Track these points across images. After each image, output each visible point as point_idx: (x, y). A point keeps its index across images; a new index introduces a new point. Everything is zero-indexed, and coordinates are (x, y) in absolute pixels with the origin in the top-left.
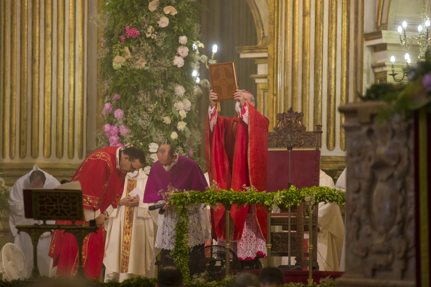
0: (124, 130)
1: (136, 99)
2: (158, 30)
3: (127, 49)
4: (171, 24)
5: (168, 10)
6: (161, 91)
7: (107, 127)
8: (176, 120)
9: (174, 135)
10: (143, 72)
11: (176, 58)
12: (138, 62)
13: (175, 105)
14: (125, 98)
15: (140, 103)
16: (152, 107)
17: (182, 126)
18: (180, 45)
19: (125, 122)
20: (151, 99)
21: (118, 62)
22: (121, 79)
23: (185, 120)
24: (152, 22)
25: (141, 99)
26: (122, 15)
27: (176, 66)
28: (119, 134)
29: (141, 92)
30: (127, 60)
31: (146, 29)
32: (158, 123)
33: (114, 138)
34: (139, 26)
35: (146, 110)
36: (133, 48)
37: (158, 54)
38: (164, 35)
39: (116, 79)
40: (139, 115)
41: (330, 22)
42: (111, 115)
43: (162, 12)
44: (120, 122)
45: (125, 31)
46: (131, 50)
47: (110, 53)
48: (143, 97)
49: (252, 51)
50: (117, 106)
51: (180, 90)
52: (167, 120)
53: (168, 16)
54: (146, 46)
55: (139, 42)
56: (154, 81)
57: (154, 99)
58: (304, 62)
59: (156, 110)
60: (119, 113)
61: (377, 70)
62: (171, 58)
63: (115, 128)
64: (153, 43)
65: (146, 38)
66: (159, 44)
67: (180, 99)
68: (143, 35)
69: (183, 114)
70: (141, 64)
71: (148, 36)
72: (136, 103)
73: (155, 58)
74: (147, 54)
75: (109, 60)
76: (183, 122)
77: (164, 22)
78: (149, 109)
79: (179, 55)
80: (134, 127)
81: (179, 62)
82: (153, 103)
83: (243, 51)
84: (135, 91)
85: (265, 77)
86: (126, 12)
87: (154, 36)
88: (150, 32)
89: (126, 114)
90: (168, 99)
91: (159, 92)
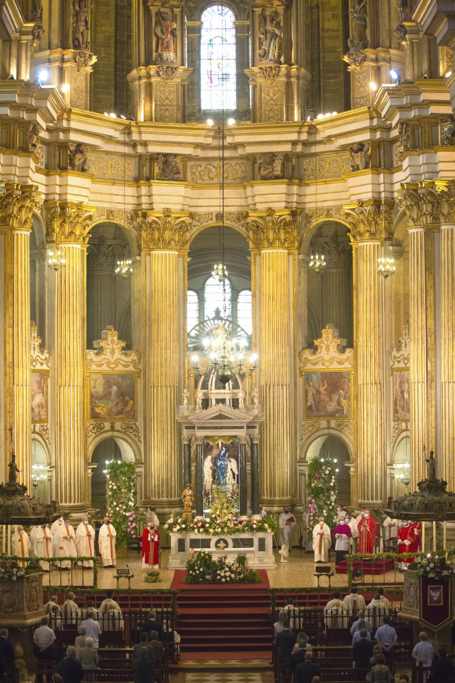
0: (315, 506)
2: (325, 474)
7: (310, 505)
8: (331, 502)
9: (331, 507)
10: (321, 488)
12: (319, 485)
14: (315, 496)
16: (324, 499)
17: (333, 504)
21: (313, 485)
24: (324, 472)
26: (314, 470)
27: (331, 486)
30: (316, 484)
32: (326, 504)
33: (312, 509)
34: (320, 474)
35: (322, 500)
37: (325, 482)
38: (327, 476)
39: (313, 490)
40: (320, 501)
42: (311, 501)
43: (327, 469)
45: (315, 475)
46: (317, 481)
47: (310, 482)
48: (321, 495)
49: (349, 463)
50: (313, 498)
51: (332, 493)
52: (329, 503)
54: (322, 480)
55: (319, 479)
56: (324, 490)
57: (324, 496)
58: (368, 472)
59: (325, 499)
60: (313, 501)
61: (391, 476)
62: (330, 483)
64: (324, 479)
65: (321, 477)
66: (326, 479)
69: (333, 500)
72: (319, 497)
74: (322, 482)
75: (310, 484)
77: (327, 472)
79: (332, 482)
80: (318, 505)
81: (332, 484)
83: (346, 463)
84: (318, 494)
85: (353, 472)
86: (315, 469)
87: (324, 477)
88: (323, 475)
89: (316, 501)
90: (329, 496)
91: (326, 494)
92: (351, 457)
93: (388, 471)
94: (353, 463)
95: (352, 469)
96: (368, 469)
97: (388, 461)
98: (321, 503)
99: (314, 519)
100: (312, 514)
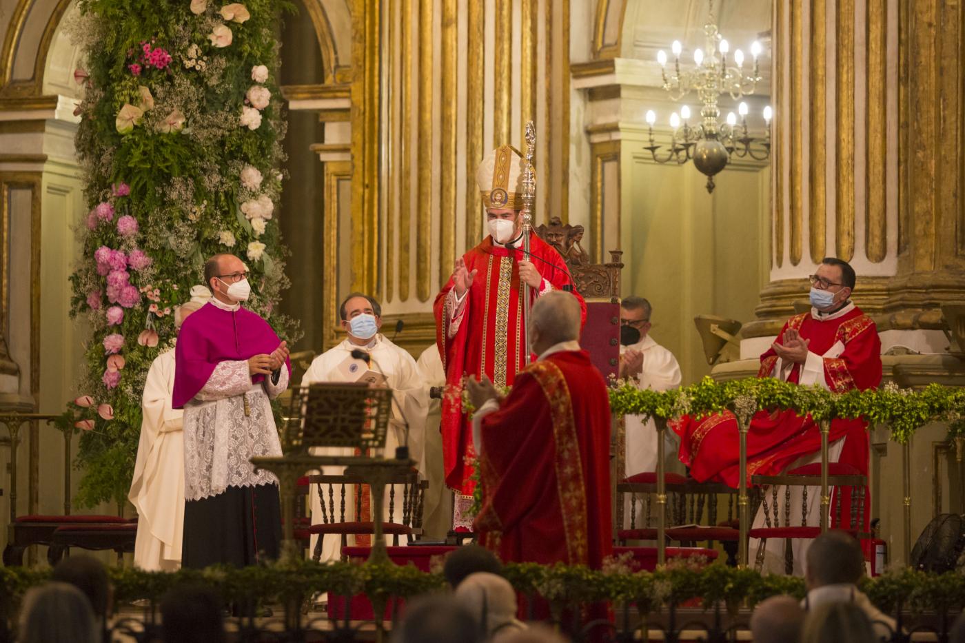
0: (140, 260)
1: (164, 194)
2: (210, 52)
3: (145, 92)
4: (237, 41)
5: (228, 12)
6: (216, 178)
7: (103, 253)
8: (245, 237)
10: (179, 137)
11: (246, 110)
12: (170, 118)
13: (244, 207)
14: (142, 193)
15: (172, 203)
16: (196, 212)
17: (256, 250)
18: (254, 83)
19: (142, 243)
20: (195, 195)
21: (126, 119)
22: (137, 154)
23: (262, 239)
24: (198, 36)
25: (174, 195)
26: (134, 22)
27: (246, 128)
28: (128, 269)
29: (177, 180)
30: (146, 115)
31: (184, 51)
32: (210, 245)
33: (120, 276)
34: (171, 44)
35: (184, 218)
36: (159, 89)
37: (211, 101)
38: (223, 62)
39: (127, 154)
40: (170, 227)
41: (499, 39)
42: (112, 227)
43: (216, 16)
44: (133, 243)
45: (141, 53)
46: (154, 94)
47: (109, 99)
48: (179, 191)
49: (315, 96)
50: (124, 207)
51: (252, 177)
52: (228, 238)
53: (229, 24)
54: (185, 85)
55: (170, 78)
56: (202, 158)
57: (199, 194)
58: (445, 120)
59: (204, 217)
60: (127, 224)
61: (597, 139)
62: (236, 110)
63: (120, 255)
64: (199, 79)
65: (183, 68)
66: (213, 82)
67: (254, 195)
68: (178, 63)
69: (259, 226)
70: (175, 123)
71: (189, 64)
72: (164, 203)
73: (203, 111)
74: (188, 101)
75: (106, 114)
76: (258, 243)
77: (222, 37)
78: (191, 217)
79: (251, 106)
80: (160, 254)
81: (251, 118)
82: (198, 203)
83: (295, 96)
84: (165, 178)
85: (344, 150)
86: (141, 15)
87: (202, 66)
88: (192, 57)
89: (142, 226)
90: (229, 196)
91: (212, 181)
92: (328, 57)
93: (579, 113)
94: (342, 90)
95: (334, 134)
96: (445, 103)
97: (579, 52)
98: (182, 243)
99: (132, 346)
100: (115, 314)
